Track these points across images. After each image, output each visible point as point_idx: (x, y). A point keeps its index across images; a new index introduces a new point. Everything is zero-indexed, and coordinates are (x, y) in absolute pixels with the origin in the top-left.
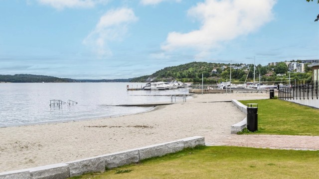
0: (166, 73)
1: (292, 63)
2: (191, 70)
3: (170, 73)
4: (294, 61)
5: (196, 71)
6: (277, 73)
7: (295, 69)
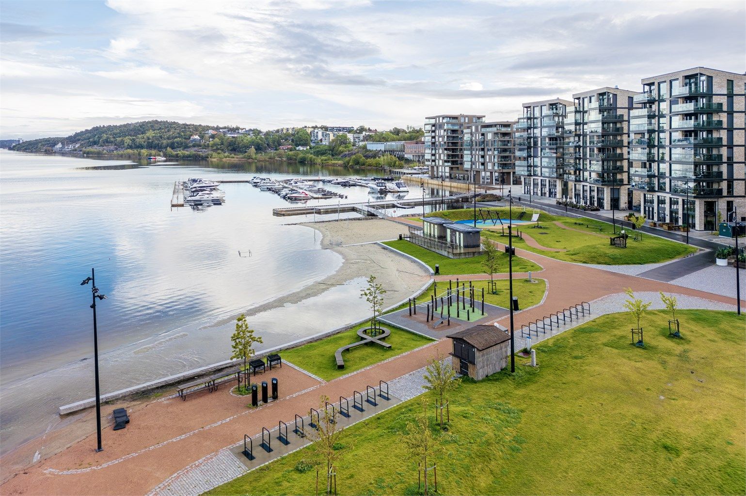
0: (99, 138)
1: (316, 131)
2: (150, 134)
3: (108, 138)
4: (316, 127)
5: (161, 137)
6: (297, 145)
7: (319, 138)
